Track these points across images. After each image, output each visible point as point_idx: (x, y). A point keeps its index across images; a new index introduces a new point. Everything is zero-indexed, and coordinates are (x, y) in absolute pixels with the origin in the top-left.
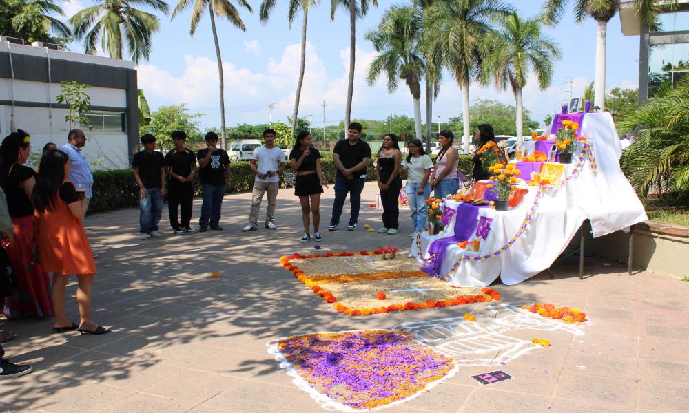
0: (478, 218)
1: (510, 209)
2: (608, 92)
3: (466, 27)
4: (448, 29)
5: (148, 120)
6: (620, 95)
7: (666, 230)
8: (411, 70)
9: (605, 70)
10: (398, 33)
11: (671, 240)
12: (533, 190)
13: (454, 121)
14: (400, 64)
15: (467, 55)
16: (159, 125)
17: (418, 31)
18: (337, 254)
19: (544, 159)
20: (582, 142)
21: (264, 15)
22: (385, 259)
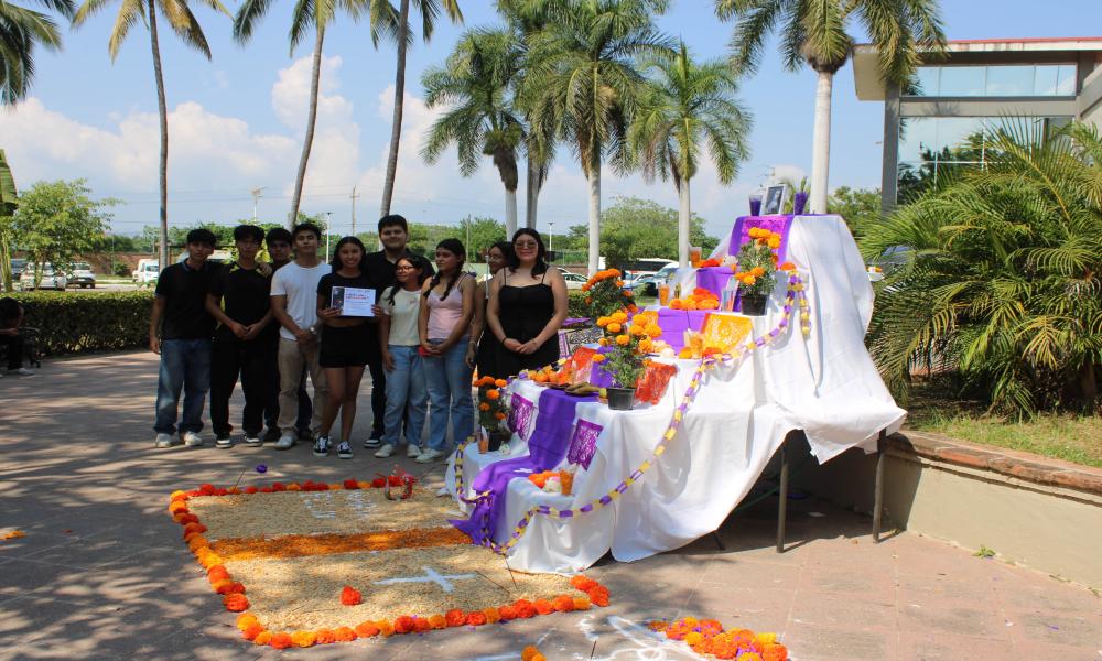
0: (575, 423)
1: (640, 407)
2: (832, 192)
3: (599, 72)
4: (568, 73)
5: (12, 207)
6: (849, 198)
7: (946, 452)
8: (503, 141)
9: (828, 153)
10: (481, 74)
11: (955, 472)
12: (687, 368)
13: (577, 231)
14: (485, 129)
15: (598, 121)
16: (33, 218)
17: (518, 74)
18: (294, 485)
19: (712, 305)
20: (787, 272)
21: (244, 26)
22: (390, 498)
